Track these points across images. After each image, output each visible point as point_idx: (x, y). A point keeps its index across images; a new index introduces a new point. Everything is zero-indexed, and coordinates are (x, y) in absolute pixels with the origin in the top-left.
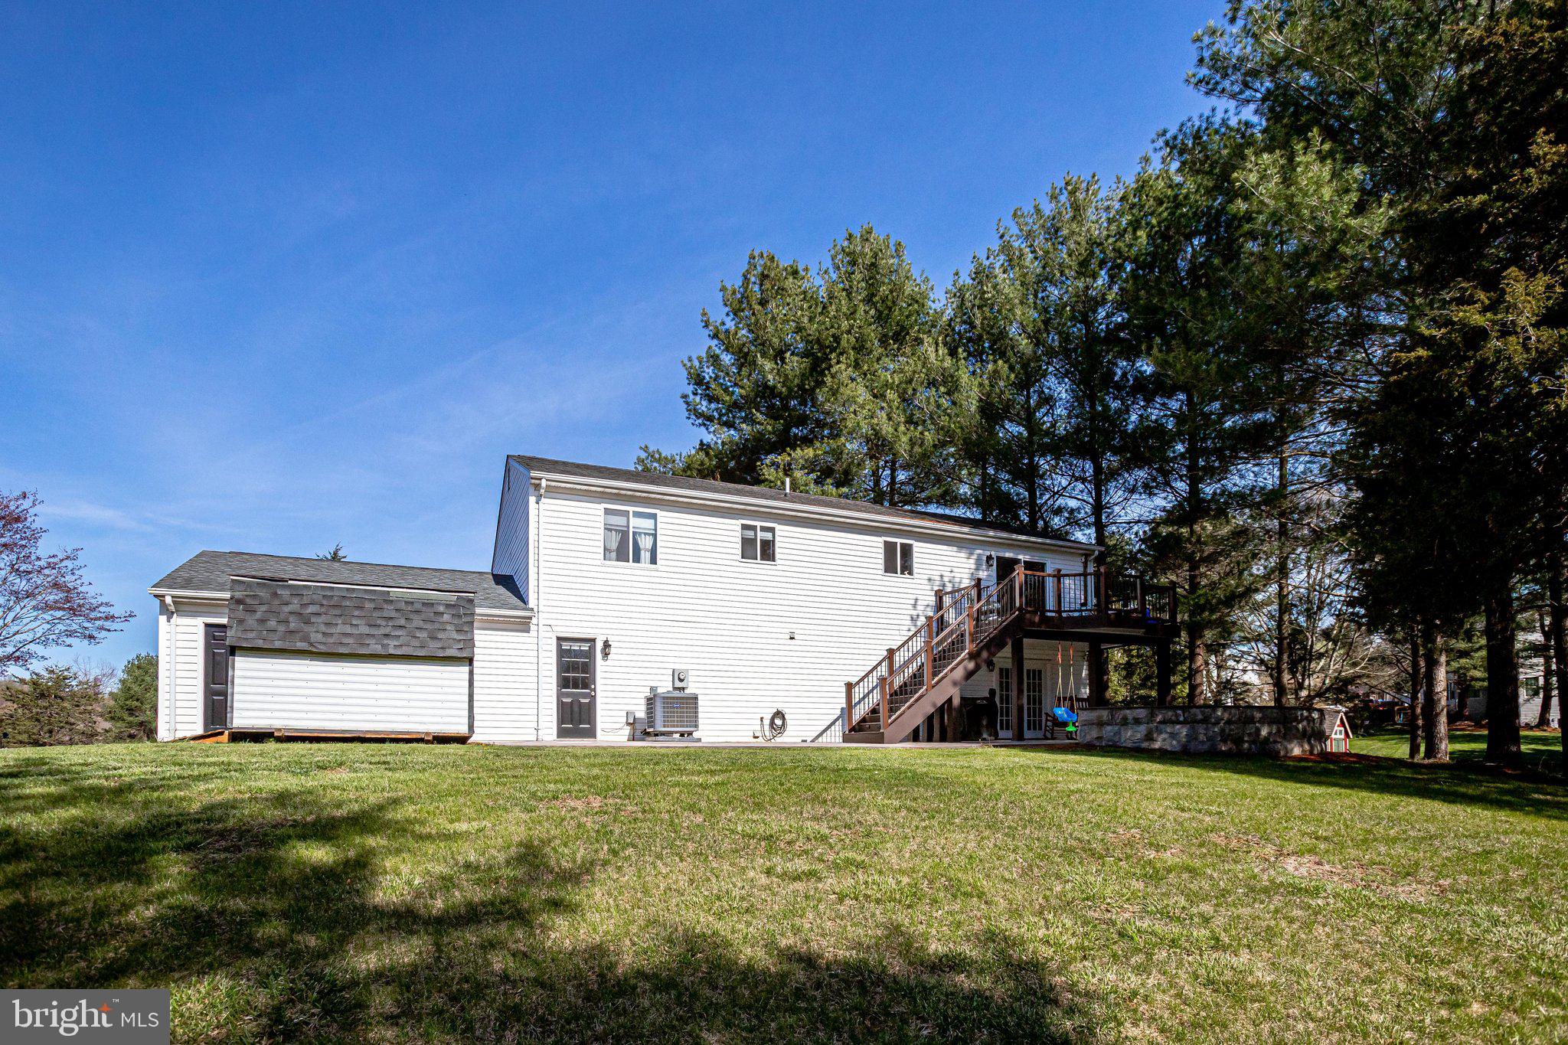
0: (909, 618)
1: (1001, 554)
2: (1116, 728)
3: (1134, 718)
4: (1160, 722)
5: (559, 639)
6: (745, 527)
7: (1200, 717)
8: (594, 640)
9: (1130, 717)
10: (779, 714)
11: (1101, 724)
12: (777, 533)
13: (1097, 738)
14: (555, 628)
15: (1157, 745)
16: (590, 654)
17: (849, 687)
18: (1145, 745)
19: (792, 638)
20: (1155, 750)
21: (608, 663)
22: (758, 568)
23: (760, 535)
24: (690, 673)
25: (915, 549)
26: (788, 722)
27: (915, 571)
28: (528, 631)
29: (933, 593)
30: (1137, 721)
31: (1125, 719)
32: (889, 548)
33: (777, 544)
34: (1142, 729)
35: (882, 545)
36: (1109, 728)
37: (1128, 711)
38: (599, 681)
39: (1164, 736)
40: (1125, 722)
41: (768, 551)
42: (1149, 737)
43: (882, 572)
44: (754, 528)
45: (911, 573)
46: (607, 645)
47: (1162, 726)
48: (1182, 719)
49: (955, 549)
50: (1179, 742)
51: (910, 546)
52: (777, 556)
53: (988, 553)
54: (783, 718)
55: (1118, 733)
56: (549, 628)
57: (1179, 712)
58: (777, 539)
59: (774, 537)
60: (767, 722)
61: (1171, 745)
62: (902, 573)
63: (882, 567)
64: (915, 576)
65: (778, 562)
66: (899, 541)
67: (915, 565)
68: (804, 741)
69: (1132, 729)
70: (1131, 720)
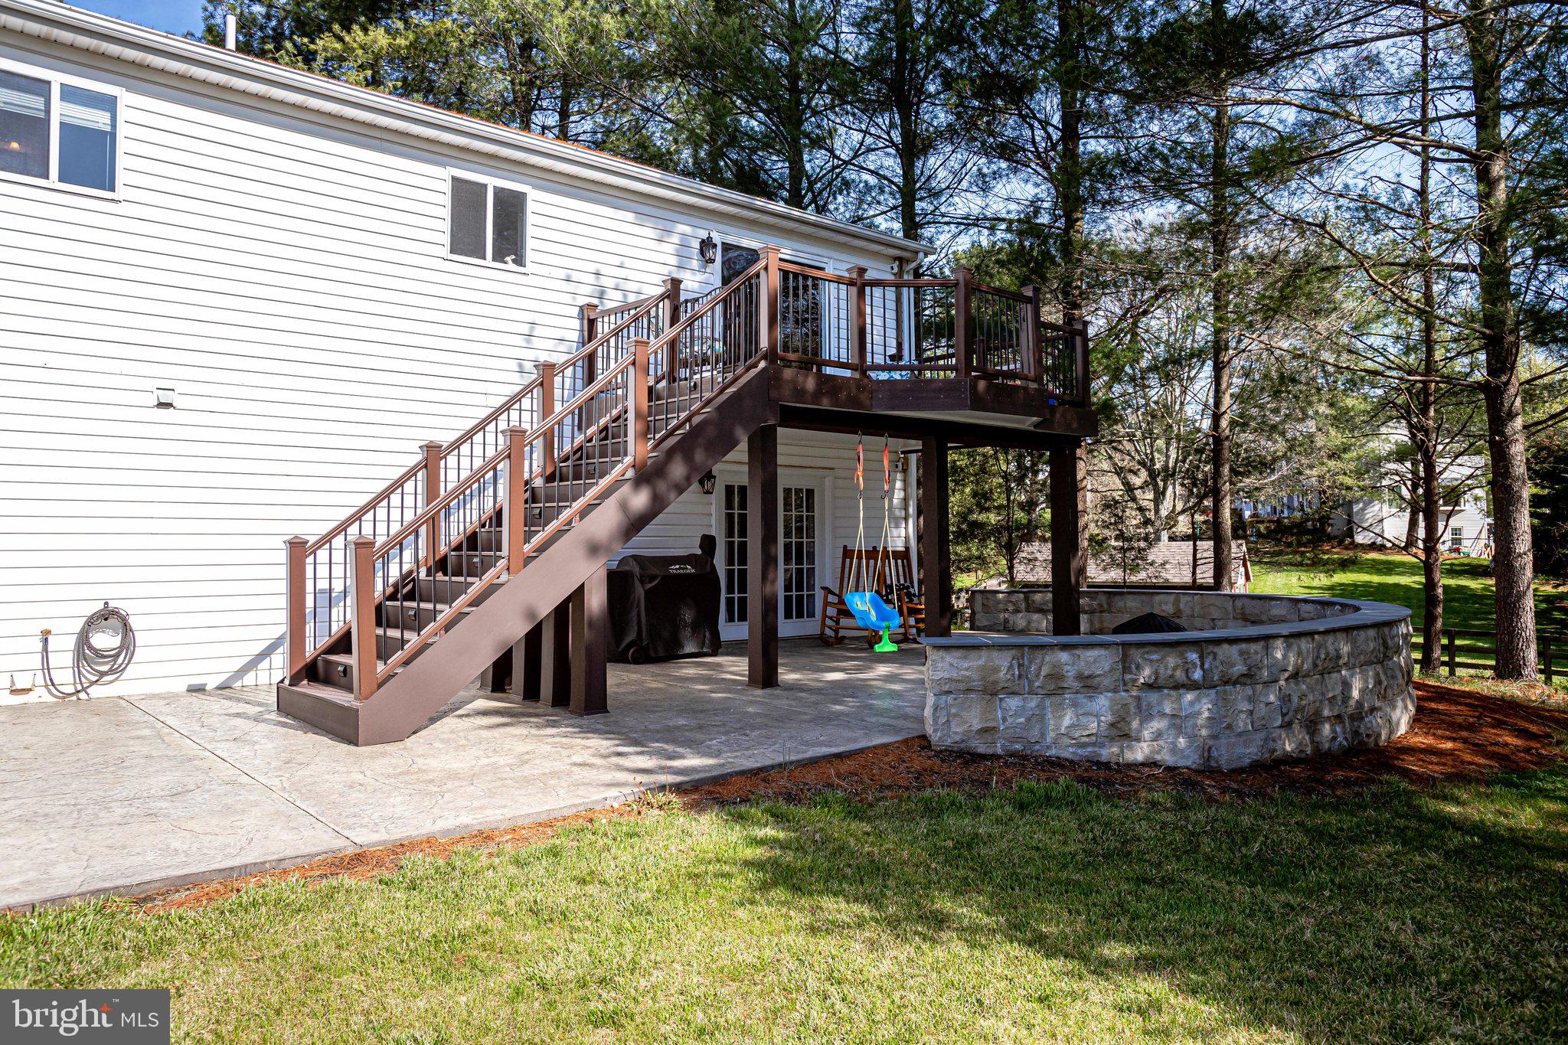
0: (513, 365)
2: (1032, 703)
3: (1080, 677)
4: (1149, 686)
7: (1239, 668)
9: (1070, 672)
10: (107, 618)
11: (992, 691)
12: (123, 113)
13: (985, 731)
15: (1139, 753)
17: (298, 551)
18: (1109, 752)
19: (162, 405)
20: (1129, 769)
22: (47, 205)
23: (61, 111)
25: (531, 206)
26: (142, 641)
29: (575, 311)
30: (1088, 684)
31: (1056, 676)
32: (466, 195)
33: (122, 146)
34: (1104, 705)
35: (447, 187)
36: (1013, 703)
37: (1064, 656)
39: (1156, 725)
40: (1056, 686)
42: (1120, 731)
43: (445, 252)
45: (520, 261)
47: (1153, 697)
48: (1197, 675)
49: (630, 216)
50: (1192, 738)
51: (519, 199)
52: (121, 177)
53: (704, 234)
54: (126, 629)
55: (1037, 718)
57: (1193, 656)
59: (112, 123)
60: (64, 645)
61: (1174, 750)
62: (499, 256)
63: (446, 239)
64: (530, 267)
65: (126, 194)
66: (492, 182)
67: (530, 244)
68: (198, 690)
69: (1075, 705)
70: (1071, 682)
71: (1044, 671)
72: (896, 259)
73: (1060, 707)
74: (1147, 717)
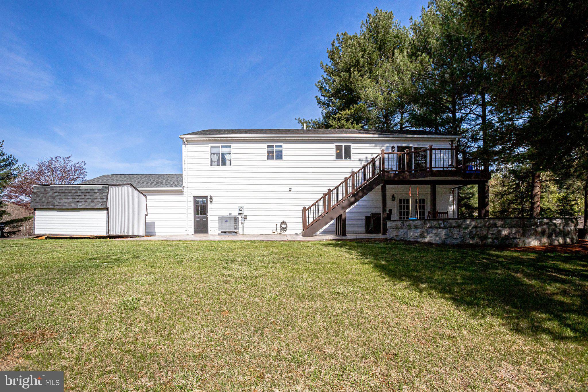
1: (400, 145)
2: (406, 230)
3: (414, 226)
4: (429, 228)
5: (194, 197)
6: (268, 146)
7: (454, 224)
8: (207, 197)
10: (284, 223)
11: (398, 229)
12: (284, 147)
13: (396, 236)
14: (192, 193)
15: (427, 240)
16: (206, 202)
17: (305, 210)
18: (420, 240)
19: (290, 191)
20: (424, 243)
21: (212, 205)
22: (275, 163)
23: (276, 149)
24: (245, 207)
25: (352, 147)
26: (288, 226)
27: (352, 157)
28: (183, 195)
30: (416, 227)
31: (410, 225)
32: (338, 148)
33: (284, 152)
34: (419, 231)
35: (334, 147)
36: (402, 231)
37: (411, 222)
38: (209, 212)
39: (430, 235)
40: (410, 227)
41: (279, 156)
42: (422, 236)
43: (335, 159)
44: (273, 146)
45: (350, 159)
46: (211, 198)
47: (431, 230)
48: (442, 226)
50: (440, 238)
51: (350, 146)
52: (284, 157)
53: (392, 145)
54: (286, 225)
55: (407, 233)
56: (190, 193)
57: (441, 222)
58: (283, 150)
60: (279, 226)
61: (435, 240)
62: (345, 158)
63: (335, 157)
64: (352, 159)
65: (284, 159)
66: (343, 144)
67: (352, 155)
68: (297, 234)
69: (413, 231)
70: (412, 227)
71: (407, 225)
72: (451, 141)
73: (411, 232)
74: (428, 233)
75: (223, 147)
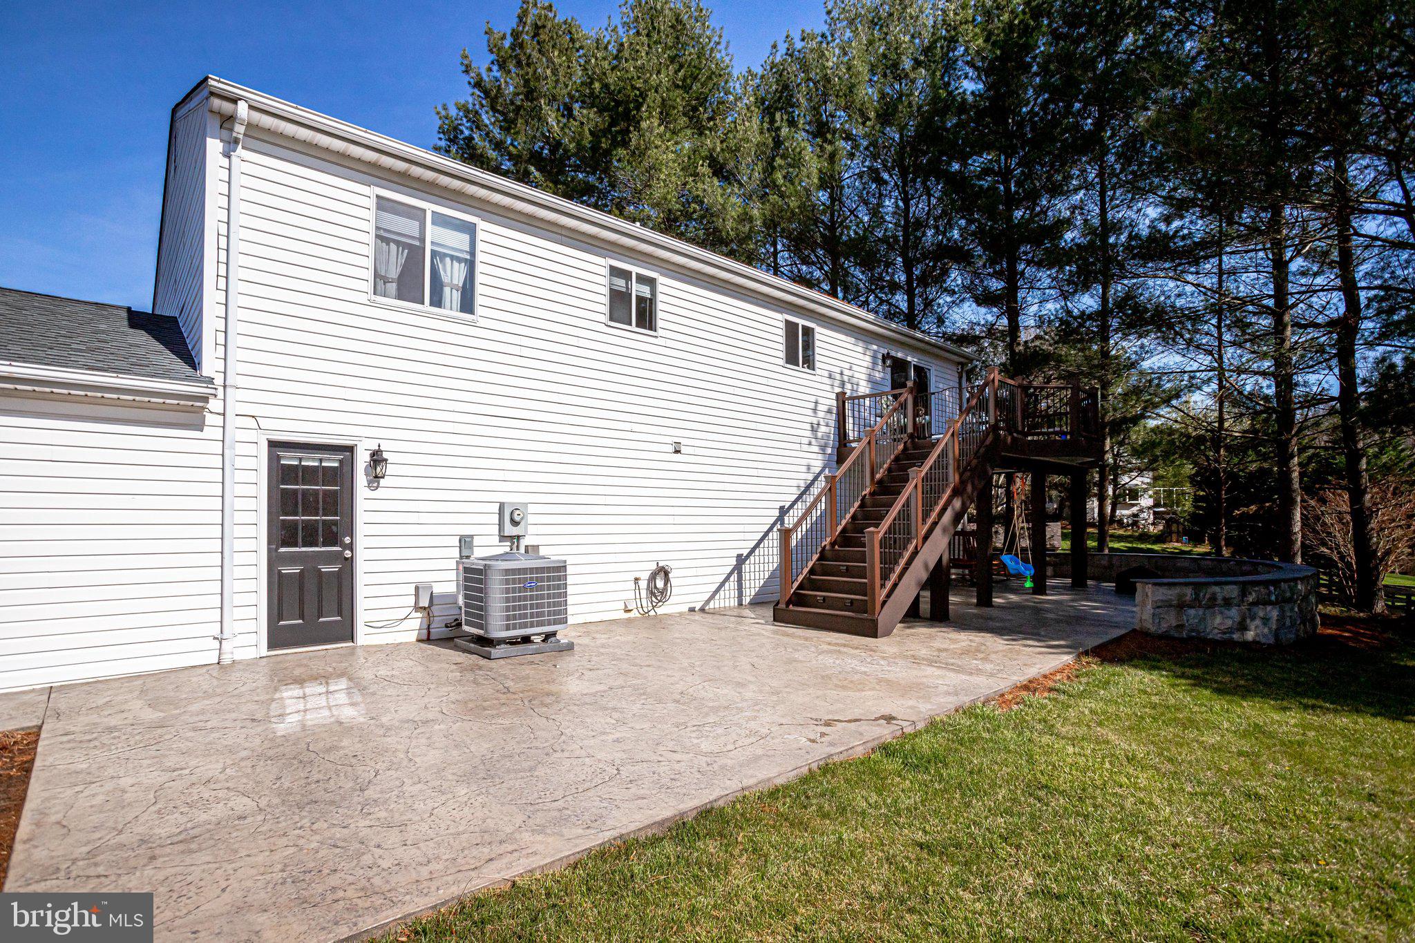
0: (808, 427)
1: (895, 354)
2: (1201, 612)
3: (1225, 599)
4: (1252, 603)
5: (273, 444)
6: (615, 272)
8: (350, 449)
9: (1219, 596)
10: (661, 571)
11: (1182, 606)
12: (660, 288)
13: (1178, 626)
14: (263, 423)
15: (1250, 635)
16: (342, 476)
18: (1236, 636)
19: (677, 452)
20: (1246, 645)
21: (378, 493)
22: (630, 337)
23: (637, 289)
24: (531, 509)
25: (817, 336)
26: (674, 583)
27: (817, 365)
28: (200, 427)
29: (834, 396)
30: (1228, 603)
31: (1213, 598)
32: (791, 330)
33: (660, 306)
34: (1234, 612)
35: (782, 325)
36: (1192, 612)
37: (1217, 589)
38: (361, 529)
39: (1256, 622)
40: (1212, 603)
41: (646, 317)
42: (1243, 627)
43: (784, 362)
44: (626, 275)
45: (812, 368)
46: (377, 458)
47: (1254, 608)
49: (853, 340)
50: (1270, 629)
52: (660, 324)
53: (885, 352)
54: (667, 578)
55: (1203, 619)
56: (251, 423)
58: (660, 297)
59: (653, 293)
60: (643, 584)
61: (1264, 635)
62: (804, 366)
63: (784, 355)
64: (817, 371)
65: (660, 332)
66: (801, 322)
67: (817, 357)
68: (692, 610)
69: (1221, 613)
70: (1219, 601)
71: (1207, 596)
72: (959, 363)
73: (1213, 614)
74: (1253, 618)
75: (440, 220)
